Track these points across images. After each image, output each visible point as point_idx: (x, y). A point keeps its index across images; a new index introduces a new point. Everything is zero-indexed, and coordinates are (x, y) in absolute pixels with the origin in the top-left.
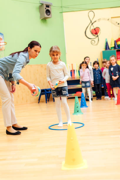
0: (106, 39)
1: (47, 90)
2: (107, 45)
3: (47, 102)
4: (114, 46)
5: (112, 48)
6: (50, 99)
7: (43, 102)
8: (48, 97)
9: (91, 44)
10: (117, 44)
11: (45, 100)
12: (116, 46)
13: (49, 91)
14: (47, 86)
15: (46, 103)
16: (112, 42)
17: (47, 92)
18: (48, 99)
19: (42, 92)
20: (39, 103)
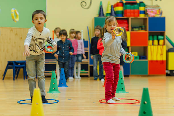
0: (101, 2)
1: (17, 63)
2: (101, 9)
3: (15, 79)
4: (109, 12)
5: (107, 14)
6: (19, 76)
7: (9, 78)
8: (17, 73)
9: (81, 6)
10: (114, 10)
11: (12, 76)
12: (113, 12)
13: (19, 64)
14: (17, 58)
15: (14, 80)
16: (108, 7)
17: (16, 66)
18: (16, 76)
19: (9, 65)
20: (3, 79)
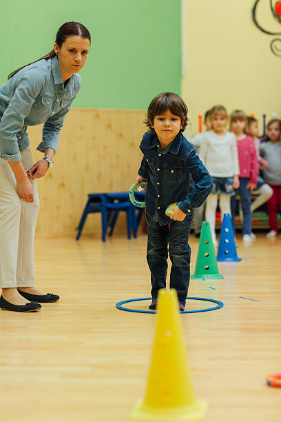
1: (110, 198)
3: (107, 237)
6: (115, 230)
7: (91, 236)
8: (110, 222)
9: (270, 50)
11: (100, 231)
13: (116, 201)
14: (111, 185)
15: (104, 240)
17: (109, 205)
18: (109, 229)
19: (92, 204)
20: (78, 238)
